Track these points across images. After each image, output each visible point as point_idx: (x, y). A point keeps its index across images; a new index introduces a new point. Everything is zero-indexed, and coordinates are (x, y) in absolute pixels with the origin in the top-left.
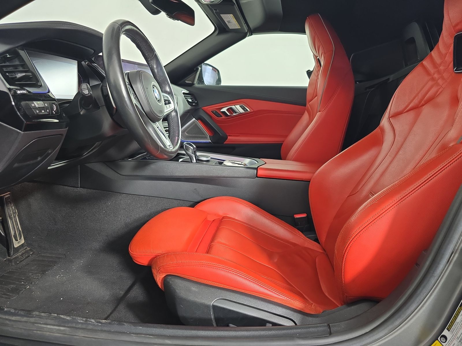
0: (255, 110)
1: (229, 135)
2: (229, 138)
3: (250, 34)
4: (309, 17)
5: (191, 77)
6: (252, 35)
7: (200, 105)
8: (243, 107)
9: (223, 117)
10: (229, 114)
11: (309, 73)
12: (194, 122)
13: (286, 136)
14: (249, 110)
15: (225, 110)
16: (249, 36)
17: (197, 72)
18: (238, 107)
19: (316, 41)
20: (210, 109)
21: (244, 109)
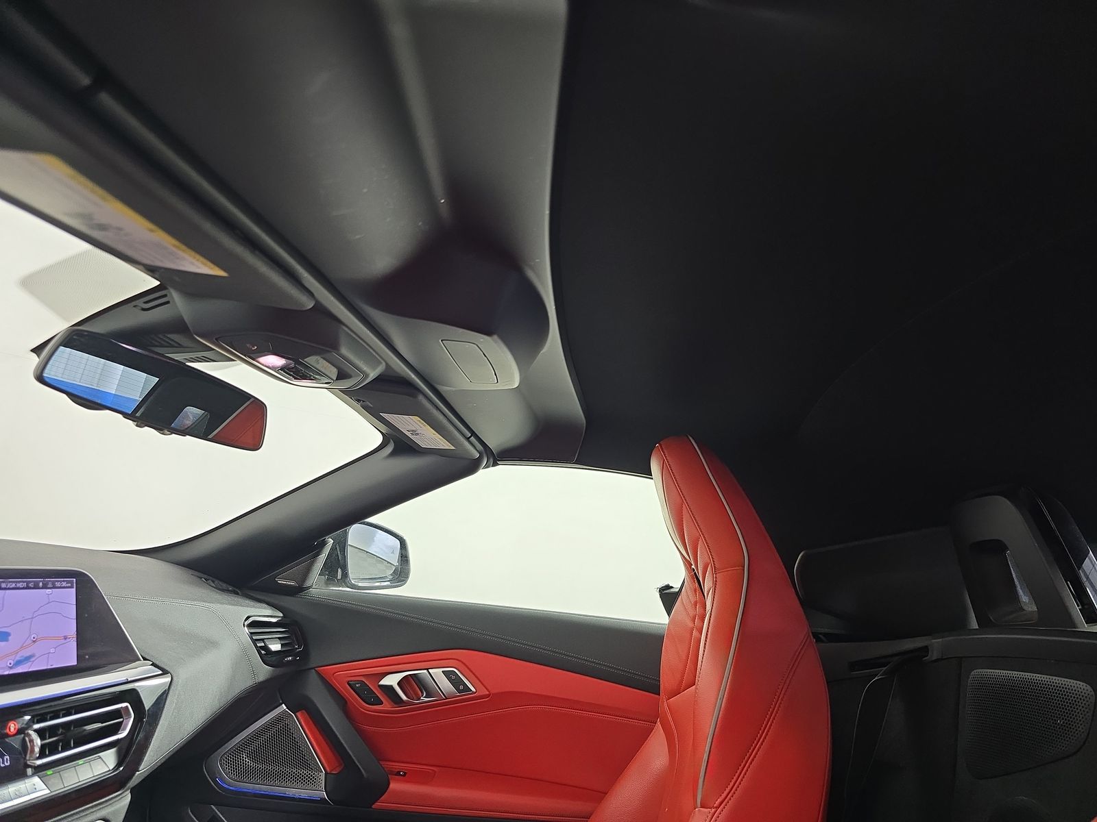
0: (494, 691)
1: (398, 774)
2: (393, 786)
3: (491, 460)
4: (661, 445)
5: (296, 569)
6: (495, 464)
7: (314, 660)
8: (453, 677)
9: (387, 705)
10: (404, 698)
11: (668, 597)
12: (279, 719)
13: (600, 795)
14: (473, 689)
15: (392, 680)
16: (487, 466)
17: (318, 554)
18: (437, 673)
19: (684, 522)
20: (344, 673)
21: (455, 681)
